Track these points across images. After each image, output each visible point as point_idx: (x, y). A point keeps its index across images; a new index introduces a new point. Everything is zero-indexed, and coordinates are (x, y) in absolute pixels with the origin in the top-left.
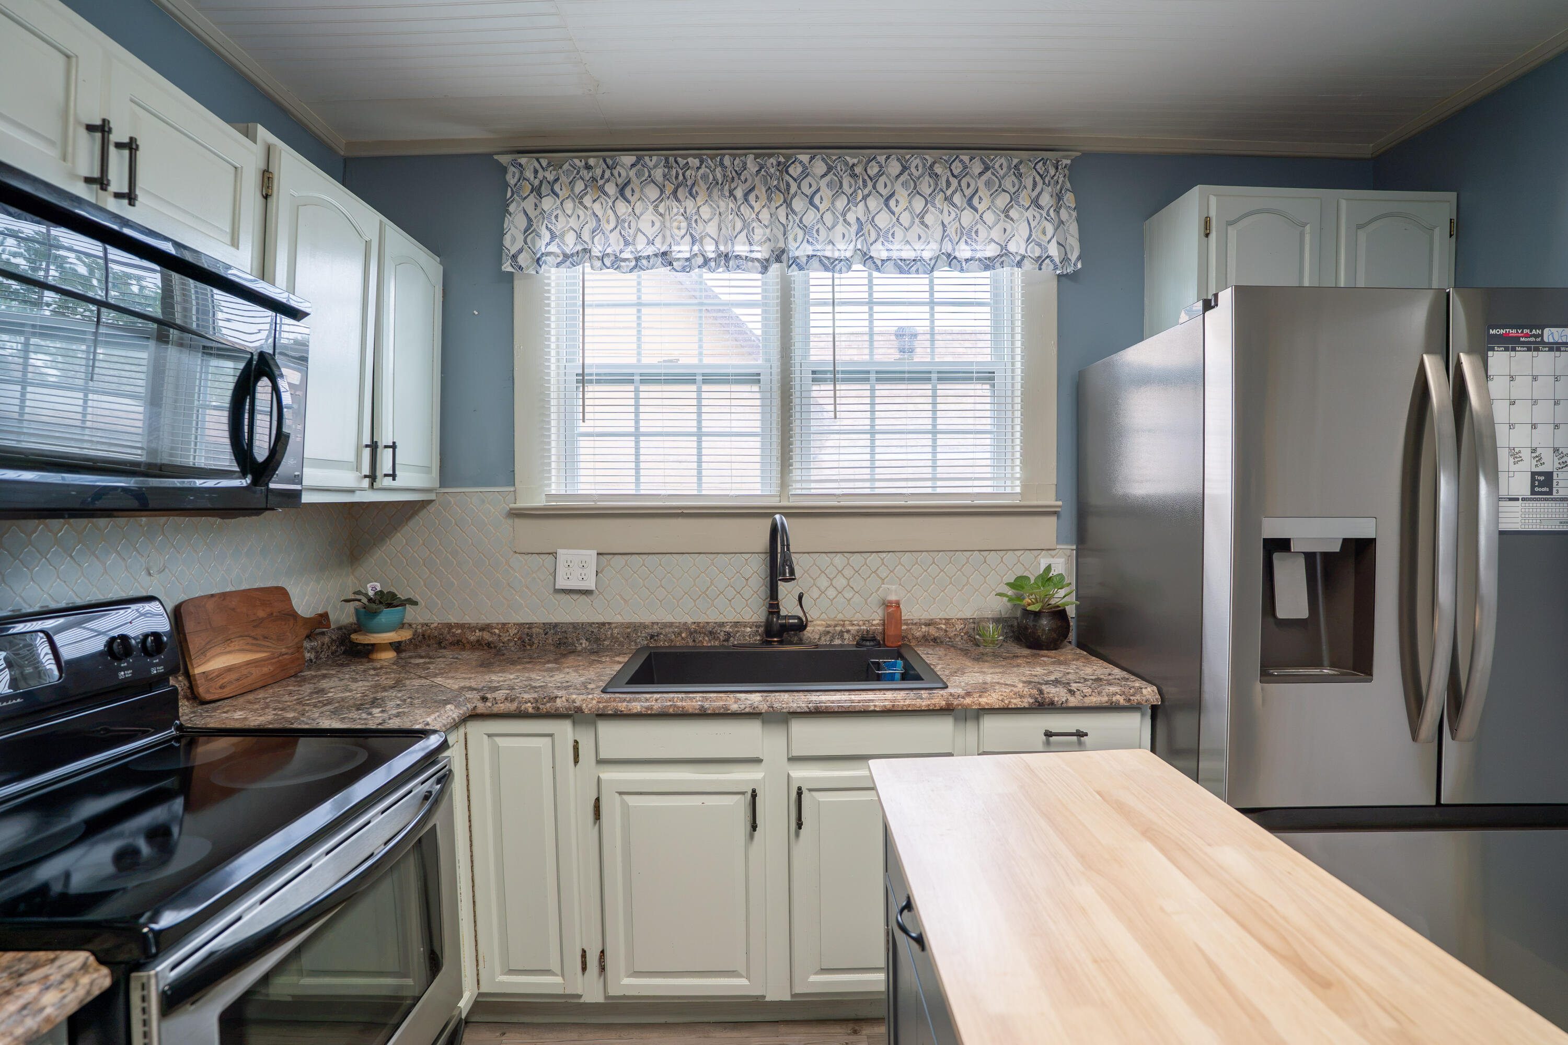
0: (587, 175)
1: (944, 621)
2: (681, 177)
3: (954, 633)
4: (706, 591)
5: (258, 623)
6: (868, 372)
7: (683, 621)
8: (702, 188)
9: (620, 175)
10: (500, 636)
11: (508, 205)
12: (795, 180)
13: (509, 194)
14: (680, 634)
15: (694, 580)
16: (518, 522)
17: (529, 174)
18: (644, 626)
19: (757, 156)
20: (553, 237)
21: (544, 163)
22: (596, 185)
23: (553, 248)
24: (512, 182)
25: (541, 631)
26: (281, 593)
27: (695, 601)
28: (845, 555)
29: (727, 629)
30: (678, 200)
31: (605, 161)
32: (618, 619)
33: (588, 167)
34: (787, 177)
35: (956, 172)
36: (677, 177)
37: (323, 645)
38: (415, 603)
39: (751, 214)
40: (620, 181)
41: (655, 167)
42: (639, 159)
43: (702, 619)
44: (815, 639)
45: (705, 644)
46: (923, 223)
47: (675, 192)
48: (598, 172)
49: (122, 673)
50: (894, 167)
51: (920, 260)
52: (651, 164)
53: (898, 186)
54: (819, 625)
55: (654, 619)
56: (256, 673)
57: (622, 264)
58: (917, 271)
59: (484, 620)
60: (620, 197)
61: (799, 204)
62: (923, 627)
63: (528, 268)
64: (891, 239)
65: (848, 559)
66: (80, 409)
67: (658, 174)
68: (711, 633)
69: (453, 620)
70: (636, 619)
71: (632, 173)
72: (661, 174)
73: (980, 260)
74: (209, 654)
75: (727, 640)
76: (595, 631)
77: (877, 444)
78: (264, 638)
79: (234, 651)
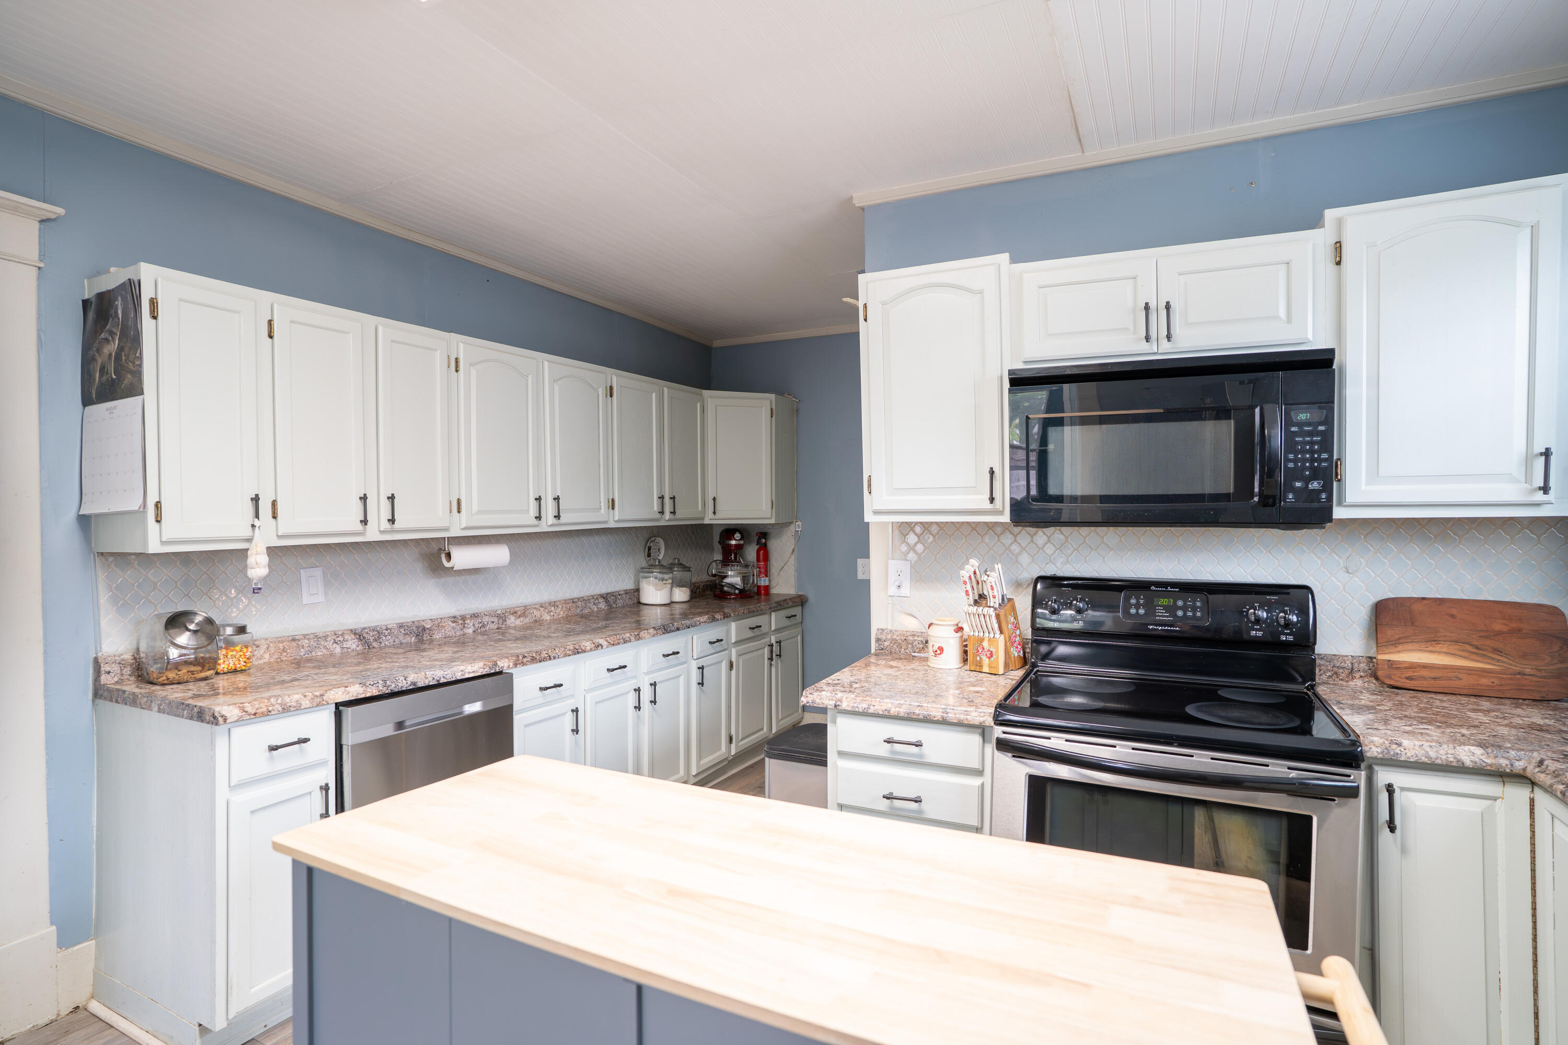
49: (1254, 632)
74: (1400, 647)
78: (1496, 651)
79: (1439, 652)
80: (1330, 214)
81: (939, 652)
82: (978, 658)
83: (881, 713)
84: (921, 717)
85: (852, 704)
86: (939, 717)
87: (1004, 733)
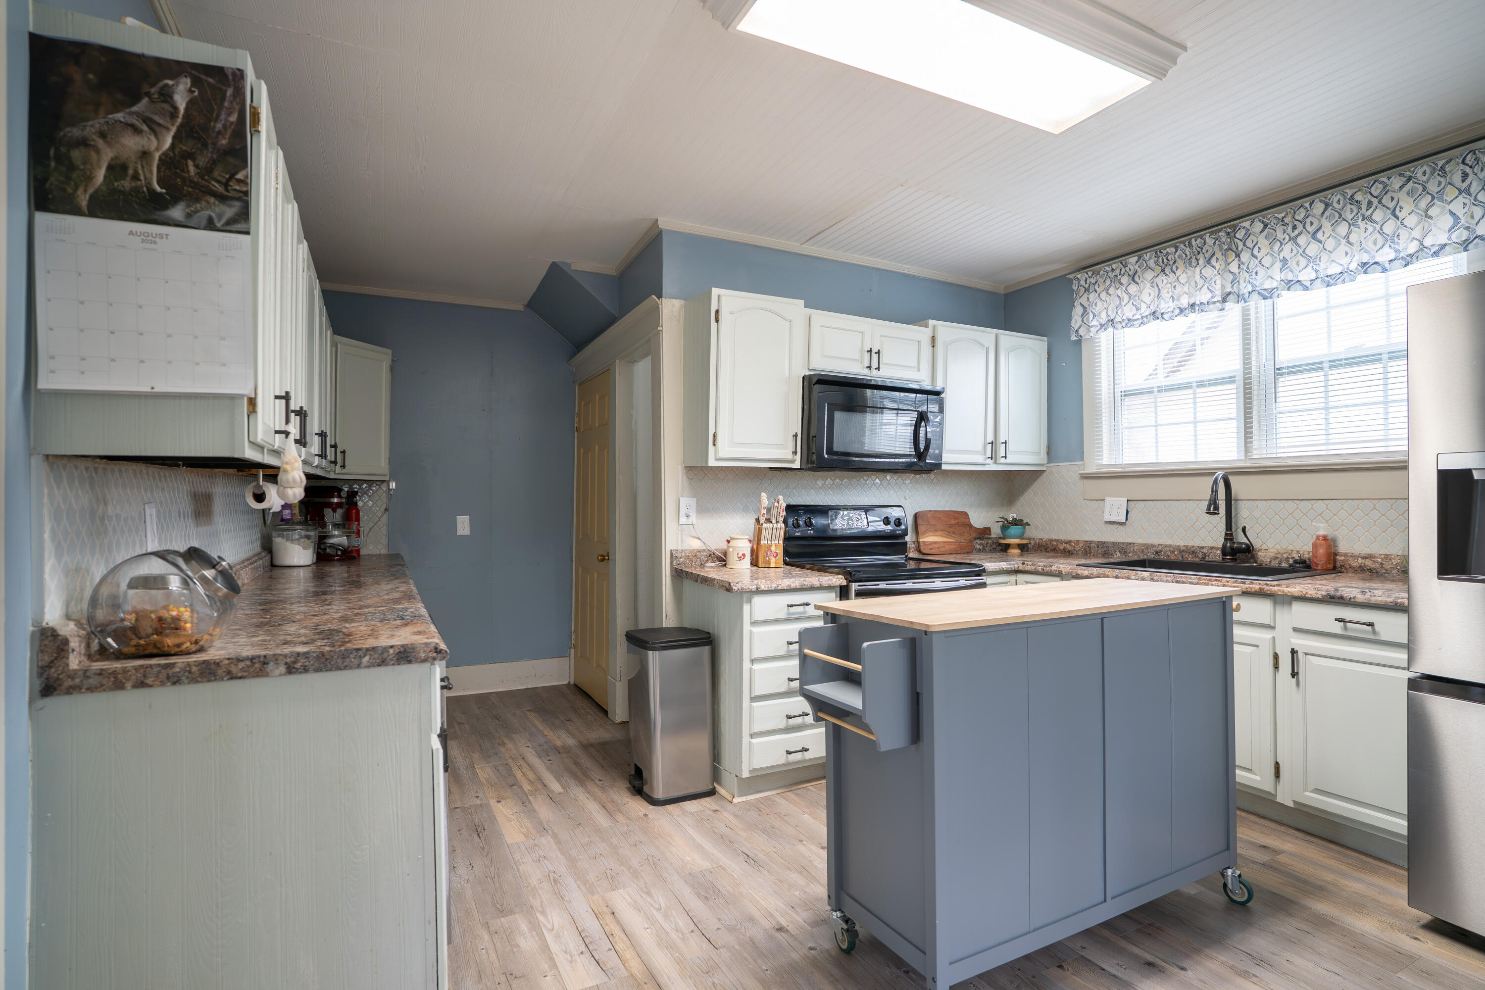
0: (1112, 275)
1: (1383, 556)
2: (1165, 261)
3: (1390, 566)
4: (1193, 525)
5: (951, 526)
6: (1322, 363)
7: (1178, 544)
8: (1180, 263)
9: (1130, 270)
10: (1074, 547)
11: (1074, 302)
12: (1241, 240)
13: (1075, 295)
14: (1173, 552)
15: (1186, 518)
16: (1085, 481)
17: (1083, 283)
18: (1153, 546)
19: (1211, 233)
20: (1094, 315)
21: (1090, 274)
22: (1116, 280)
23: (1095, 323)
24: (1075, 288)
25: (1096, 546)
26: (965, 514)
27: (1186, 531)
28: (1295, 501)
29: (1205, 550)
30: (1166, 275)
31: (1122, 263)
32: (1140, 541)
33: (1113, 270)
34: (1236, 240)
35: (1375, 194)
36: (1163, 261)
37: (988, 543)
38: (1029, 525)
39: (1213, 272)
40: (1131, 273)
41: (1150, 259)
42: (1140, 257)
43: (1191, 544)
44: (1267, 562)
45: (1189, 559)
46: (1348, 242)
47: (1163, 271)
48: (1118, 271)
50: (1319, 207)
51: (1347, 272)
52: (1147, 258)
53: (1323, 221)
54: (1271, 553)
55: (1161, 542)
56: (948, 547)
57: (1135, 322)
58: (1343, 281)
59: (1069, 538)
60: (1132, 282)
61: (1245, 256)
62: (1360, 559)
63: (1085, 335)
64: (1318, 262)
65: (1297, 505)
66: (894, 433)
67: (1151, 263)
68: (1193, 552)
69: (1054, 537)
70: (1150, 542)
71: (1136, 267)
72: (1153, 263)
73: (1403, 258)
74: (926, 535)
75: (1203, 558)
76: (1124, 547)
77: (1330, 416)
78: (954, 533)
79: (938, 536)
80: (931, 322)
81: (743, 557)
82: (767, 559)
83: (785, 588)
84: (809, 586)
85: (767, 586)
86: (818, 585)
87: (858, 586)
